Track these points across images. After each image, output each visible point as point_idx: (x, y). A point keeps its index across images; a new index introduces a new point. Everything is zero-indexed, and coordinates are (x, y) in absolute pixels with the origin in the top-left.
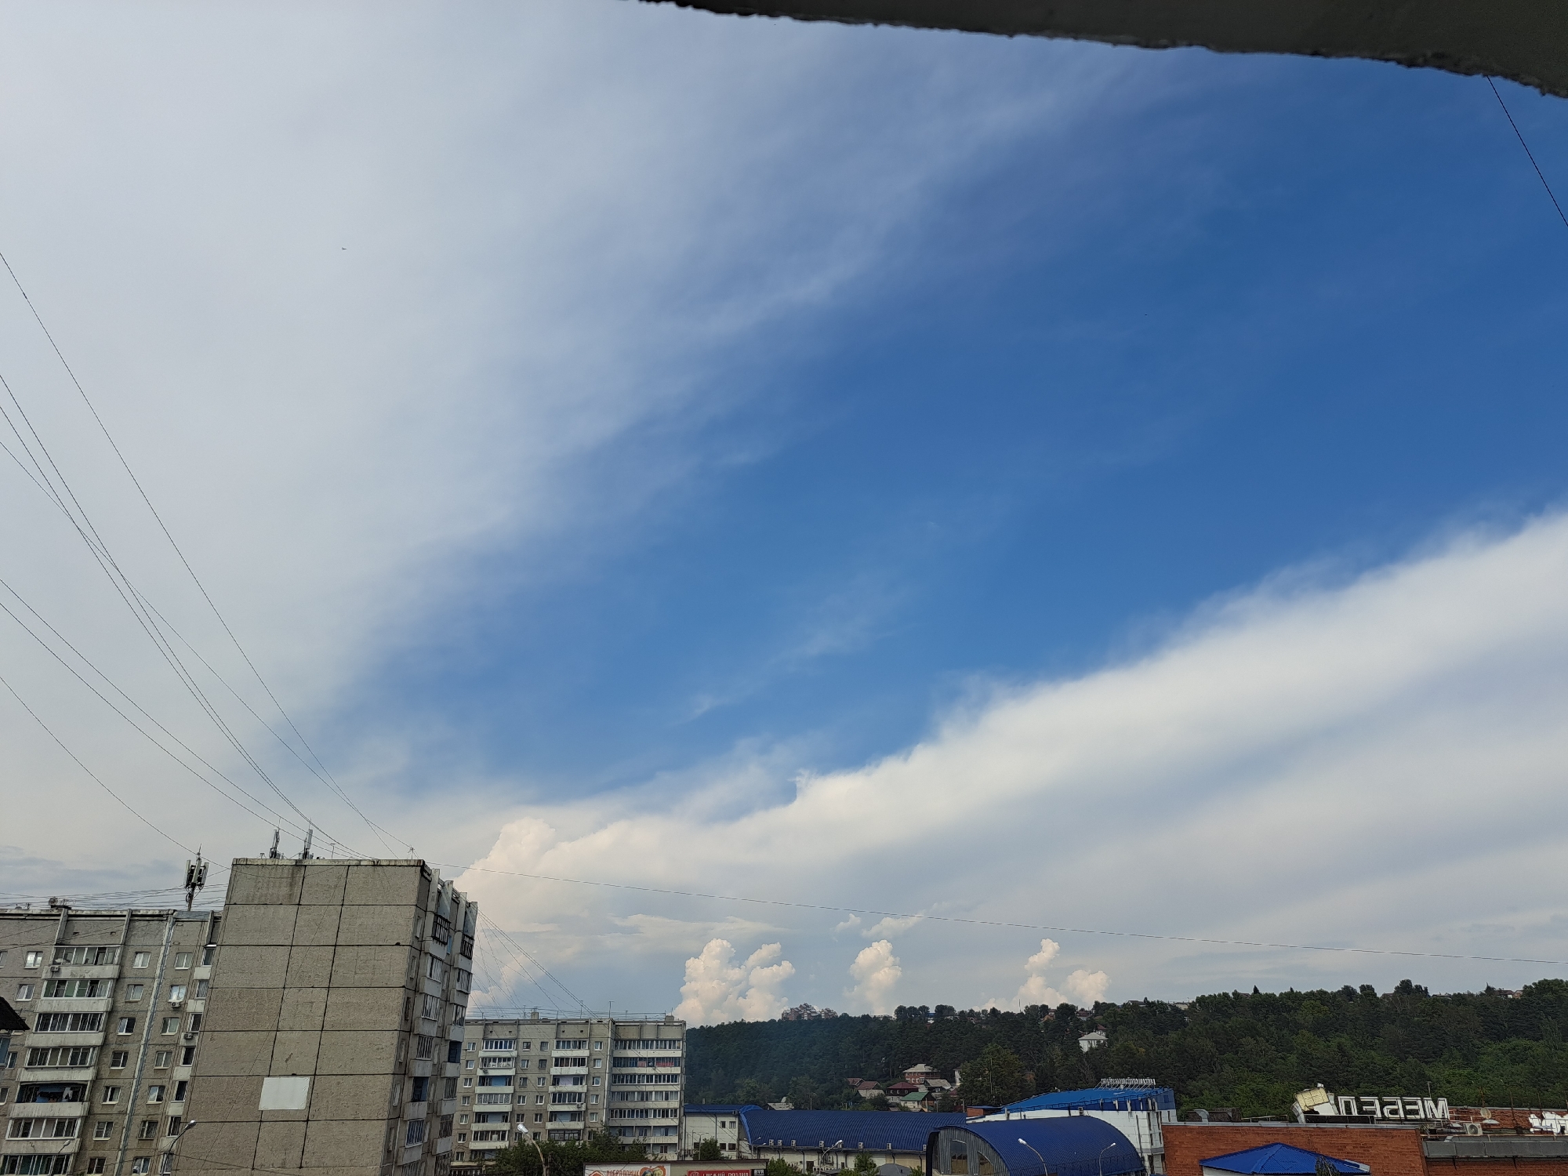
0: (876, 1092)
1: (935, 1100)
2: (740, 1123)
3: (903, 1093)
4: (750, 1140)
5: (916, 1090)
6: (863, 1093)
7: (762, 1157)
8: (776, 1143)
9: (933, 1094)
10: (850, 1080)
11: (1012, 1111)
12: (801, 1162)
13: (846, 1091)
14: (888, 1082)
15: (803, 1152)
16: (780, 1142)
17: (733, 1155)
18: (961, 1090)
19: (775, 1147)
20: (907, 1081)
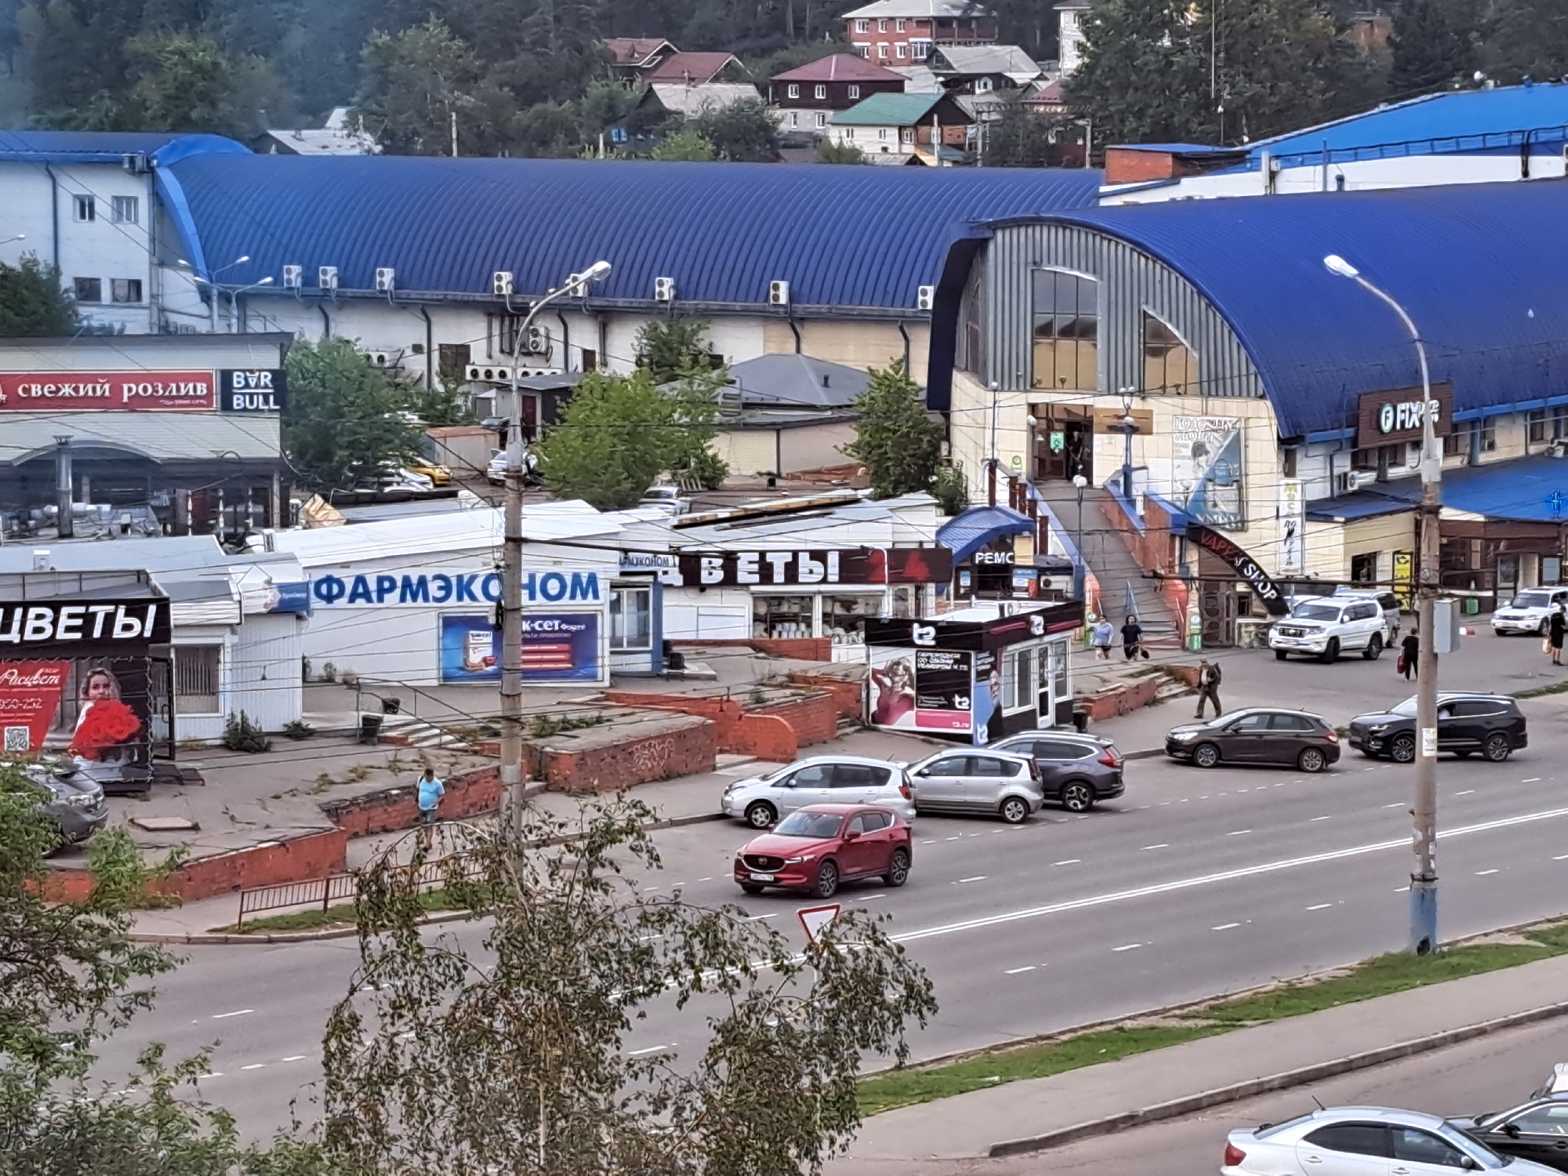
0: (728, 95)
1: (972, 122)
2: (159, 199)
3: (838, 97)
4: (201, 267)
5: (896, 86)
6: (671, 95)
7: (256, 326)
8: (309, 279)
9: (964, 102)
10: (620, 46)
11: (1288, 159)
12: (417, 349)
13: (596, 89)
14: (781, 54)
15: (425, 311)
16: (329, 276)
17: (137, 321)
18: (1080, 86)
19: (310, 291)
20: (858, 54)
